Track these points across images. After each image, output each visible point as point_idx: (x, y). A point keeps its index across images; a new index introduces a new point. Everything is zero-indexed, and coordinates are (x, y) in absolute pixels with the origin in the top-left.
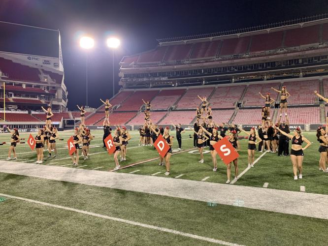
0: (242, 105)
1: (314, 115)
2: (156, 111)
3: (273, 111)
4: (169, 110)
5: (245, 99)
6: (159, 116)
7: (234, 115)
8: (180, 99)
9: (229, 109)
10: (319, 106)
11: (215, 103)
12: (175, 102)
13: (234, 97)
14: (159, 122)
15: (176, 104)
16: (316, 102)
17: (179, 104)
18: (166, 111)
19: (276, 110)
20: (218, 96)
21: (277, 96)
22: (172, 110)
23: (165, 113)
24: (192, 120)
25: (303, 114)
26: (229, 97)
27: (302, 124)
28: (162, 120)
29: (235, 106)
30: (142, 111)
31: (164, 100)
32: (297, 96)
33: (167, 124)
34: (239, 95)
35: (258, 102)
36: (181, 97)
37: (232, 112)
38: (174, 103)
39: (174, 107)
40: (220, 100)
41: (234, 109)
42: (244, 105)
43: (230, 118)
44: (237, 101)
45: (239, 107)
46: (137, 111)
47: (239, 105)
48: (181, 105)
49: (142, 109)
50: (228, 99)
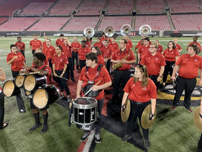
0: (106, 12)
1: (164, 23)
2: (28, 17)
3: (131, 18)
4: (41, 16)
5: (108, 7)
6: (30, 22)
7: (100, 22)
8: (53, 5)
9: (95, 16)
10: (166, 14)
11: (83, 10)
12: (49, 8)
13: (100, 6)
14: (29, 28)
15: (49, 10)
16: (163, 11)
17: (52, 11)
18: (39, 16)
19: (134, 17)
20: (86, 5)
21: (133, 6)
22: (43, 15)
23: (37, 18)
24: (61, 26)
25: (155, 21)
26: (95, 5)
27: (157, 30)
28: (32, 26)
29: (100, 14)
30: (14, 17)
31: (39, 6)
32: (148, 7)
33: (36, 30)
34: (104, 4)
35: (119, 10)
36: (55, 4)
37: (98, 18)
38: (47, 9)
39: (46, 13)
40: (88, 7)
41: (99, 16)
42: (108, 13)
43: (96, 25)
44: (102, 9)
45: (103, 14)
46: (8, 17)
47: (103, 12)
48: (53, 12)
49: (14, 14)
50: (95, 7)
